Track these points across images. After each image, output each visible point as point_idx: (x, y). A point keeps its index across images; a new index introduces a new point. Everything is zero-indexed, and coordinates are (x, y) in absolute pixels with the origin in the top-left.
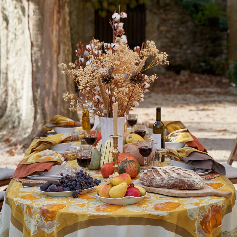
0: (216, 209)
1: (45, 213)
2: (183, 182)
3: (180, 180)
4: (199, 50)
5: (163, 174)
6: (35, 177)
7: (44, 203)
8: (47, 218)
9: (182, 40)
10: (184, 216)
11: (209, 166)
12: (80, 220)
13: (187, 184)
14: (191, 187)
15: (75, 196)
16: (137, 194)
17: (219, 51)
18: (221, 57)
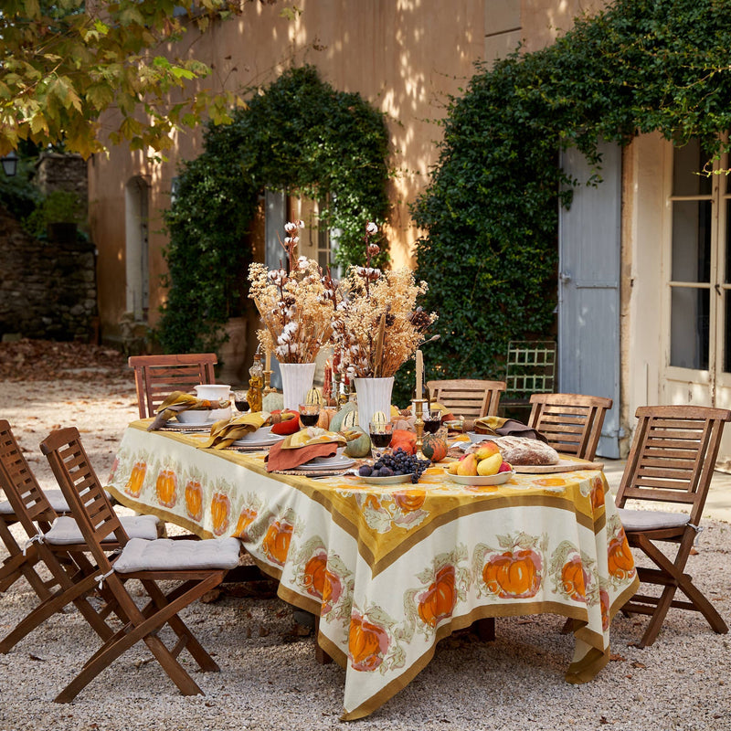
2: (535, 455)
3: (531, 452)
5: (504, 446)
6: (310, 466)
8: (408, 507)
12: (462, 503)
13: (540, 457)
14: (545, 461)
17: (80, 292)
18: (83, 304)
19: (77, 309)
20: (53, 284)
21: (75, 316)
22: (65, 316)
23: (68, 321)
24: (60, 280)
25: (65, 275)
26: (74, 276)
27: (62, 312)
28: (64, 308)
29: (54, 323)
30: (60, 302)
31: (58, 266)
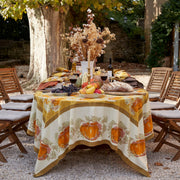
0: (139, 100)
1: (54, 102)
4: (130, 51)
7: (54, 98)
8: (55, 104)
9: (122, 46)
10: (123, 103)
11: (135, 84)
14: (126, 91)
15: (69, 95)
16: (100, 93)
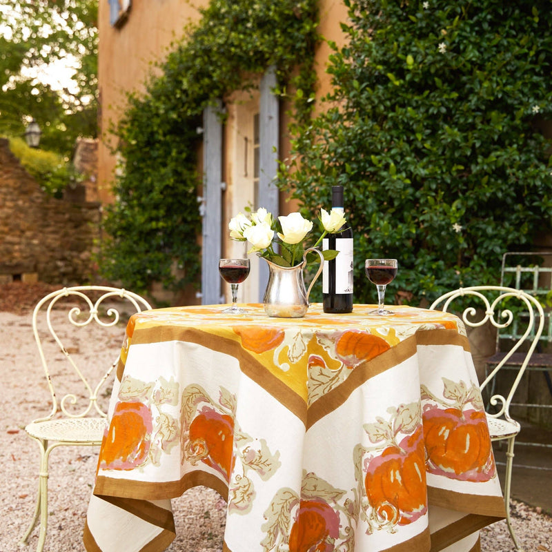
17: (87, 241)
18: (90, 251)
19: (85, 255)
20: (66, 235)
21: (83, 261)
22: (76, 261)
23: (77, 264)
24: (72, 231)
25: (76, 227)
26: (83, 228)
27: (72, 257)
28: (75, 254)
29: (66, 266)
30: (72, 249)
31: (70, 220)
